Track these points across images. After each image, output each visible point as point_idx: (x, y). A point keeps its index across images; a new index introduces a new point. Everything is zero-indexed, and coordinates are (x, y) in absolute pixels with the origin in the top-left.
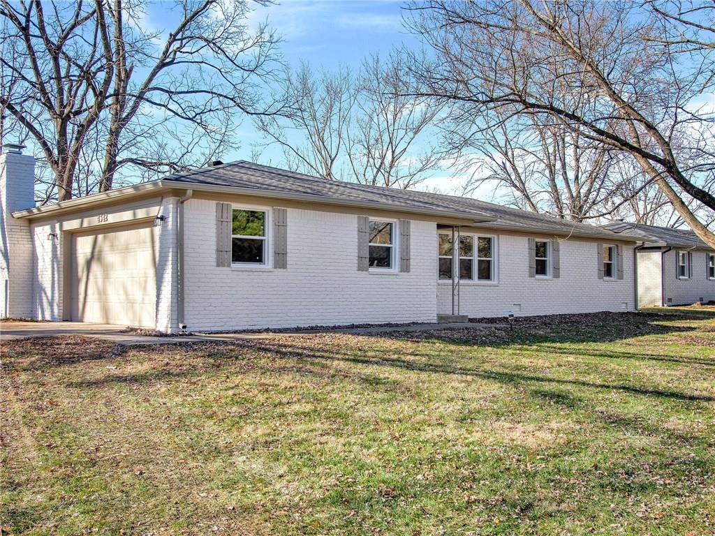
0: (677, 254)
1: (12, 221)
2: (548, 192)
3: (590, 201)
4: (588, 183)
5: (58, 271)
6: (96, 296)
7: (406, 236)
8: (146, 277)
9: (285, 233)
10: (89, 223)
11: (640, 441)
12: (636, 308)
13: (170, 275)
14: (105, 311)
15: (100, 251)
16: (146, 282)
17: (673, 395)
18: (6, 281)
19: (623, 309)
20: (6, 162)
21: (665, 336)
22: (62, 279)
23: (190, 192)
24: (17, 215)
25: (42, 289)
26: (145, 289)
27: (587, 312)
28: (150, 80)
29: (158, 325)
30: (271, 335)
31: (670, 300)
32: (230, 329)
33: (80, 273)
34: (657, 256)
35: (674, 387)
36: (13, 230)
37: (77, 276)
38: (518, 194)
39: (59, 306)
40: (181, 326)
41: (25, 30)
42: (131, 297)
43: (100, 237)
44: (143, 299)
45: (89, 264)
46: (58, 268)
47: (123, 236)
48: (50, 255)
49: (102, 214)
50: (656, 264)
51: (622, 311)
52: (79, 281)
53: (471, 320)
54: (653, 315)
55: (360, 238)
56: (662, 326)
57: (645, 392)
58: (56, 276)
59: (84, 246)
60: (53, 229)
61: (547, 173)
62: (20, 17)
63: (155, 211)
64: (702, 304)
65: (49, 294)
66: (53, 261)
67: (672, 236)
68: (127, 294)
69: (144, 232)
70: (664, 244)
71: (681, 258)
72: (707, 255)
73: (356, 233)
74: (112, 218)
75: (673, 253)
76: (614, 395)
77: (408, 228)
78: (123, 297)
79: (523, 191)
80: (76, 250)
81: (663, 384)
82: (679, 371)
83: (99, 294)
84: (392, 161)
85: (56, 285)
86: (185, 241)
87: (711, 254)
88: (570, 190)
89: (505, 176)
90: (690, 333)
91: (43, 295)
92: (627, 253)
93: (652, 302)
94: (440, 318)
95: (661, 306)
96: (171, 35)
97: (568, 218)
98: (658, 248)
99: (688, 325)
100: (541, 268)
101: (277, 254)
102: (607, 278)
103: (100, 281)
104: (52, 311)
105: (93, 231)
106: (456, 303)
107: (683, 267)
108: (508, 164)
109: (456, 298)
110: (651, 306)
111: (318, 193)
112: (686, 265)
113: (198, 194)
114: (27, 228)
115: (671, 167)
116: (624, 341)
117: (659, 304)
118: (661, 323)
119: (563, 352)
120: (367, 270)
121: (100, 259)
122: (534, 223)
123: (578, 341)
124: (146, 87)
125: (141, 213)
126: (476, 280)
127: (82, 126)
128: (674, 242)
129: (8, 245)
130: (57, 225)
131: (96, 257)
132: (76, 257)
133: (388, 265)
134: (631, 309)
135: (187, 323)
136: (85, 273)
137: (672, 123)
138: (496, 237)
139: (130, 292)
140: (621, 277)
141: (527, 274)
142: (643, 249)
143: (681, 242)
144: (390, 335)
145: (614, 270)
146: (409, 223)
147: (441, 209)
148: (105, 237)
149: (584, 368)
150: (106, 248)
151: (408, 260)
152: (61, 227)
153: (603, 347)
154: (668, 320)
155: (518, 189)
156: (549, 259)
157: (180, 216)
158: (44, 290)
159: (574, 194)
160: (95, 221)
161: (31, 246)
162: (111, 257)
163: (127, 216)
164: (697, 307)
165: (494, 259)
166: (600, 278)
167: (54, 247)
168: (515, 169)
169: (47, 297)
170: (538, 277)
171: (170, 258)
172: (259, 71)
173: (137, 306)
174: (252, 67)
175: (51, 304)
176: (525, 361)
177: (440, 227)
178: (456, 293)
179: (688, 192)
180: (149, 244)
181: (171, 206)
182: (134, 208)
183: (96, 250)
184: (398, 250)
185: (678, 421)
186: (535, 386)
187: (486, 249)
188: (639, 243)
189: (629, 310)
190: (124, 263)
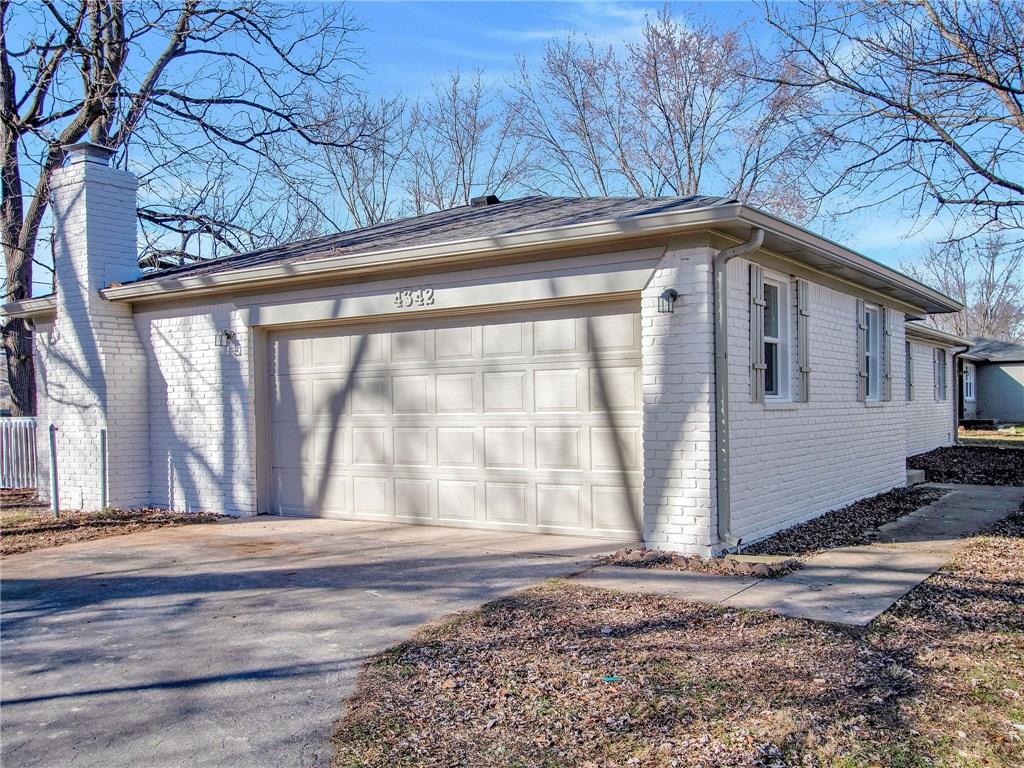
1: (101, 305)
9: (807, 331)
10: (366, 307)
18: (103, 432)
20: (85, 180)
23: (760, 237)
25: (187, 448)
36: (105, 325)
39: (249, 486)
40: (734, 541)
46: (243, 404)
49: (412, 289)
52: (301, 437)
60: (224, 322)
65: (215, 459)
66: (224, 392)
74: (450, 297)
83: (380, 460)
85: (237, 441)
91: (191, 459)
103: (382, 435)
104: (227, 496)
114: (130, 321)
125: (581, 285)
129: (101, 356)
130: (239, 316)
131: (364, 385)
152: (253, 319)
158: (194, 450)
161: (141, 358)
167: (228, 361)
169: (205, 463)
171: (707, 388)
175: (223, 480)
180: (577, 355)
181: (701, 268)
182: (553, 274)
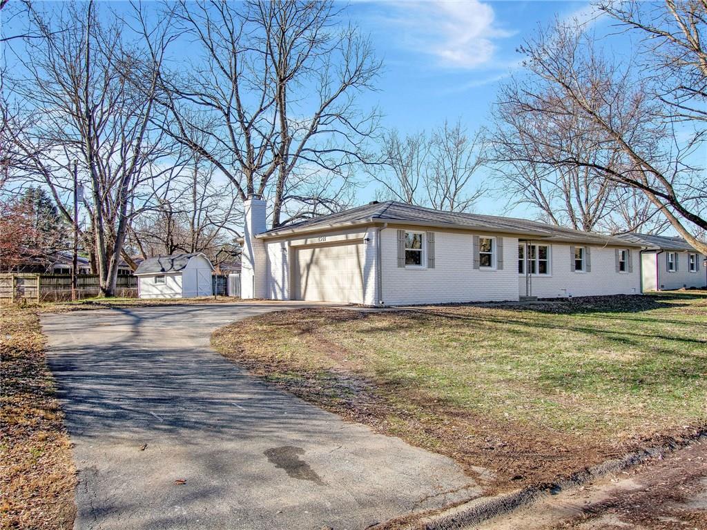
0: (668, 255)
1: (255, 240)
2: (566, 211)
3: (597, 216)
4: (596, 204)
5: (287, 271)
6: (315, 285)
7: (500, 247)
8: (353, 274)
9: (434, 247)
10: (312, 241)
11: (683, 360)
12: (641, 292)
13: (374, 273)
14: (322, 295)
15: (317, 259)
16: (352, 277)
17: (690, 340)
18: (253, 276)
19: (633, 293)
20: (251, 205)
21: (671, 309)
22: (290, 275)
23: (386, 225)
24: (258, 236)
25: (275, 281)
26: (352, 281)
27: (609, 294)
28: (303, 144)
29: (366, 301)
30: (433, 307)
31: (662, 286)
32: (405, 304)
33: (302, 272)
34: (653, 256)
35: (688, 336)
36: (255, 246)
37: (299, 273)
38: (544, 212)
39: (288, 291)
40: (381, 302)
41: (227, 115)
42: (341, 285)
43: (317, 250)
44: (351, 287)
45: (308, 266)
46: (287, 268)
47: (335, 249)
48: (281, 260)
49: (321, 236)
50: (652, 262)
51: (632, 294)
52: (301, 276)
53: (539, 300)
54: (655, 296)
55: (474, 248)
56: (665, 303)
57: (673, 339)
58: (286, 273)
59: (304, 256)
60: (283, 245)
61: (564, 196)
62: (224, 108)
63: (363, 235)
64: (686, 289)
65: (281, 284)
66: (283, 265)
67: (662, 241)
68: (338, 284)
69: (352, 248)
70: (659, 248)
71: (670, 257)
72: (689, 255)
73: (472, 246)
74: (329, 239)
75: (664, 253)
76: (654, 339)
77: (502, 242)
78: (335, 286)
79: (548, 210)
80: (298, 257)
81: (682, 335)
82: (689, 329)
83: (317, 284)
84: (456, 192)
85: (286, 279)
86: (382, 253)
87: (691, 254)
88: (582, 209)
89: (535, 199)
90: (686, 308)
91: (276, 284)
92: (635, 254)
93: (649, 288)
94: (521, 298)
95: (656, 291)
96: (316, 114)
97: (582, 229)
98: (655, 251)
99: (683, 303)
100: (578, 266)
101: (429, 259)
102: (621, 272)
103: (317, 277)
104: (283, 295)
105: (313, 246)
106: (529, 288)
107: (671, 264)
108: (537, 192)
109: (529, 285)
110: (649, 291)
111: (450, 223)
112: (674, 262)
113: (390, 226)
114: (262, 244)
115: (672, 200)
116: (645, 312)
117: (655, 290)
118: (664, 301)
119: (612, 318)
120: (479, 268)
121: (317, 263)
122: (574, 236)
123: (615, 312)
124: (301, 149)
125: (352, 236)
126: (537, 274)
127: (265, 176)
128: (665, 246)
129: (254, 255)
130: (286, 243)
131: (314, 262)
132: (298, 262)
133: (490, 265)
134: (638, 292)
135: (384, 300)
136: (306, 272)
137: (674, 172)
138: (550, 246)
139: (340, 282)
140: (631, 271)
141: (570, 270)
142: (647, 251)
143: (670, 246)
144: (502, 307)
145: (626, 267)
146: (502, 239)
147: (521, 230)
148: (321, 250)
149: (629, 327)
150: (322, 256)
151: (502, 262)
152: (289, 244)
153: (633, 315)
154: (668, 299)
155: (544, 209)
156: (584, 259)
157: (379, 238)
158: (276, 282)
159: (585, 213)
160: (316, 240)
161: (265, 255)
162: (324, 262)
163: (341, 238)
164: (682, 291)
165: (549, 260)
166: (617, 272)
167: (284, 256)
168: (542, 195)
169: (278, 285)
170: (577, 271)
171: (374, 263)
172: (371, 135)
173: (346, 292)
174: (367, 133)
175: (282, 290)
176: (592, 323)
177: (520, 240)
178: (529, 282)
179: (685, 216)
180: (355, 254)
181: (374, 232)
182: (346, 234)
183: (315, 257)
184: (496, 256)
185: (697, 352)
186: (607, 335)
187: (543, 253)
188: (643, 248)
189: (637, 293)
190: (336, 266)
